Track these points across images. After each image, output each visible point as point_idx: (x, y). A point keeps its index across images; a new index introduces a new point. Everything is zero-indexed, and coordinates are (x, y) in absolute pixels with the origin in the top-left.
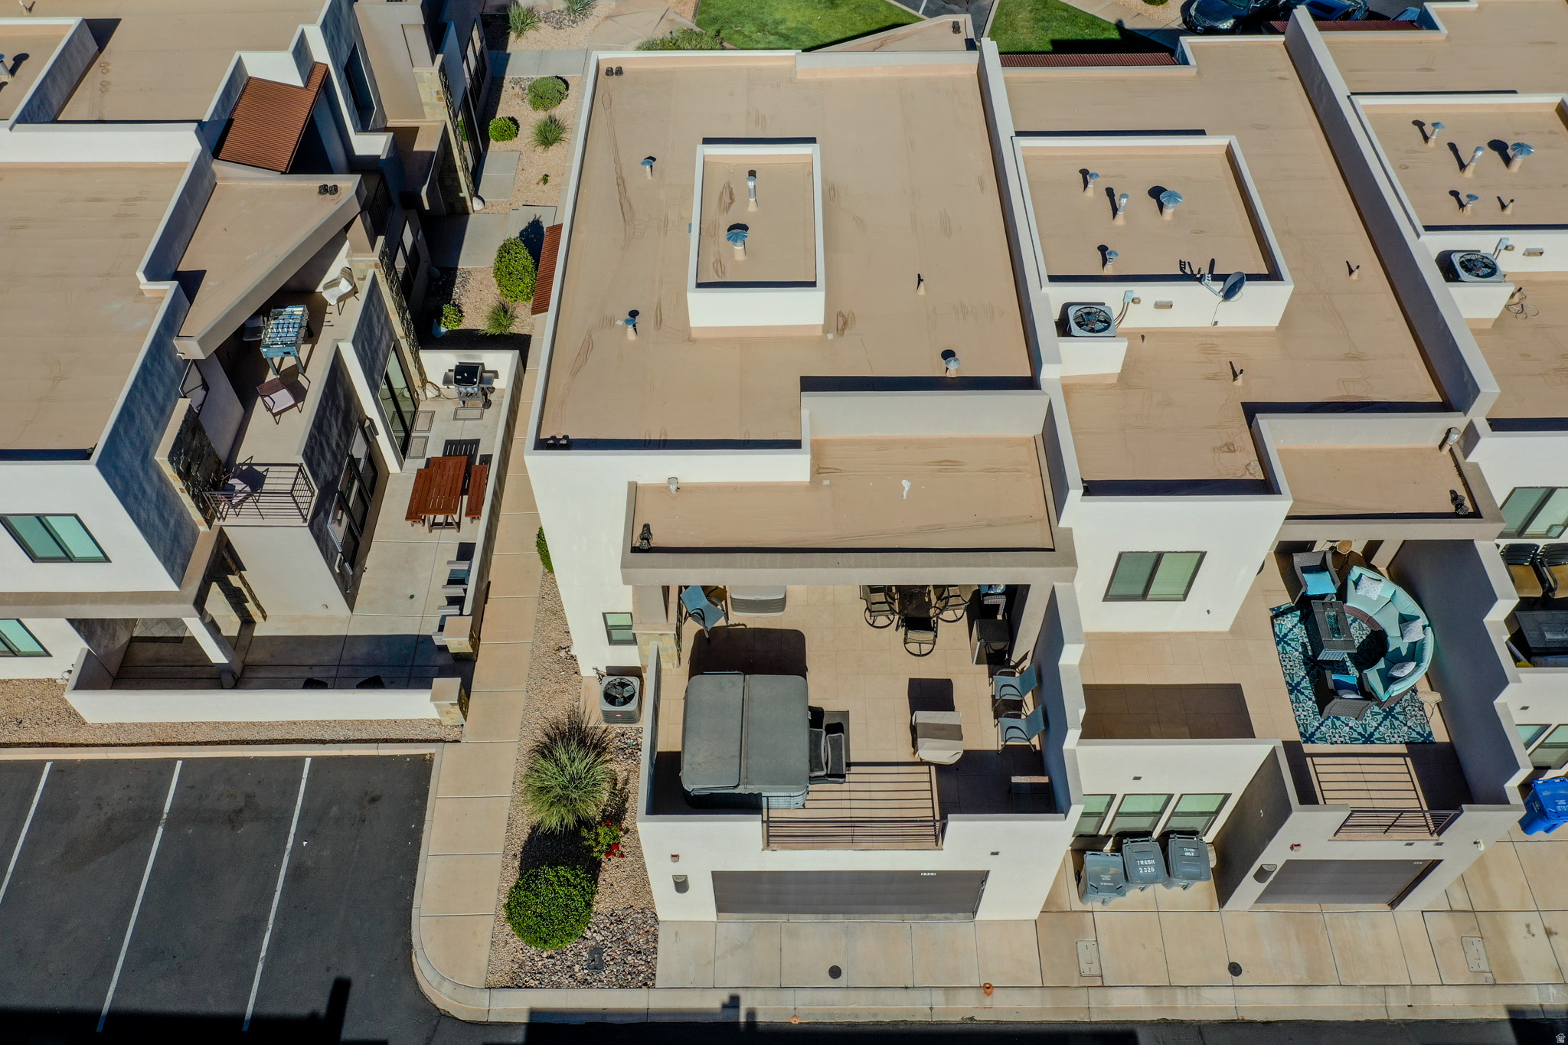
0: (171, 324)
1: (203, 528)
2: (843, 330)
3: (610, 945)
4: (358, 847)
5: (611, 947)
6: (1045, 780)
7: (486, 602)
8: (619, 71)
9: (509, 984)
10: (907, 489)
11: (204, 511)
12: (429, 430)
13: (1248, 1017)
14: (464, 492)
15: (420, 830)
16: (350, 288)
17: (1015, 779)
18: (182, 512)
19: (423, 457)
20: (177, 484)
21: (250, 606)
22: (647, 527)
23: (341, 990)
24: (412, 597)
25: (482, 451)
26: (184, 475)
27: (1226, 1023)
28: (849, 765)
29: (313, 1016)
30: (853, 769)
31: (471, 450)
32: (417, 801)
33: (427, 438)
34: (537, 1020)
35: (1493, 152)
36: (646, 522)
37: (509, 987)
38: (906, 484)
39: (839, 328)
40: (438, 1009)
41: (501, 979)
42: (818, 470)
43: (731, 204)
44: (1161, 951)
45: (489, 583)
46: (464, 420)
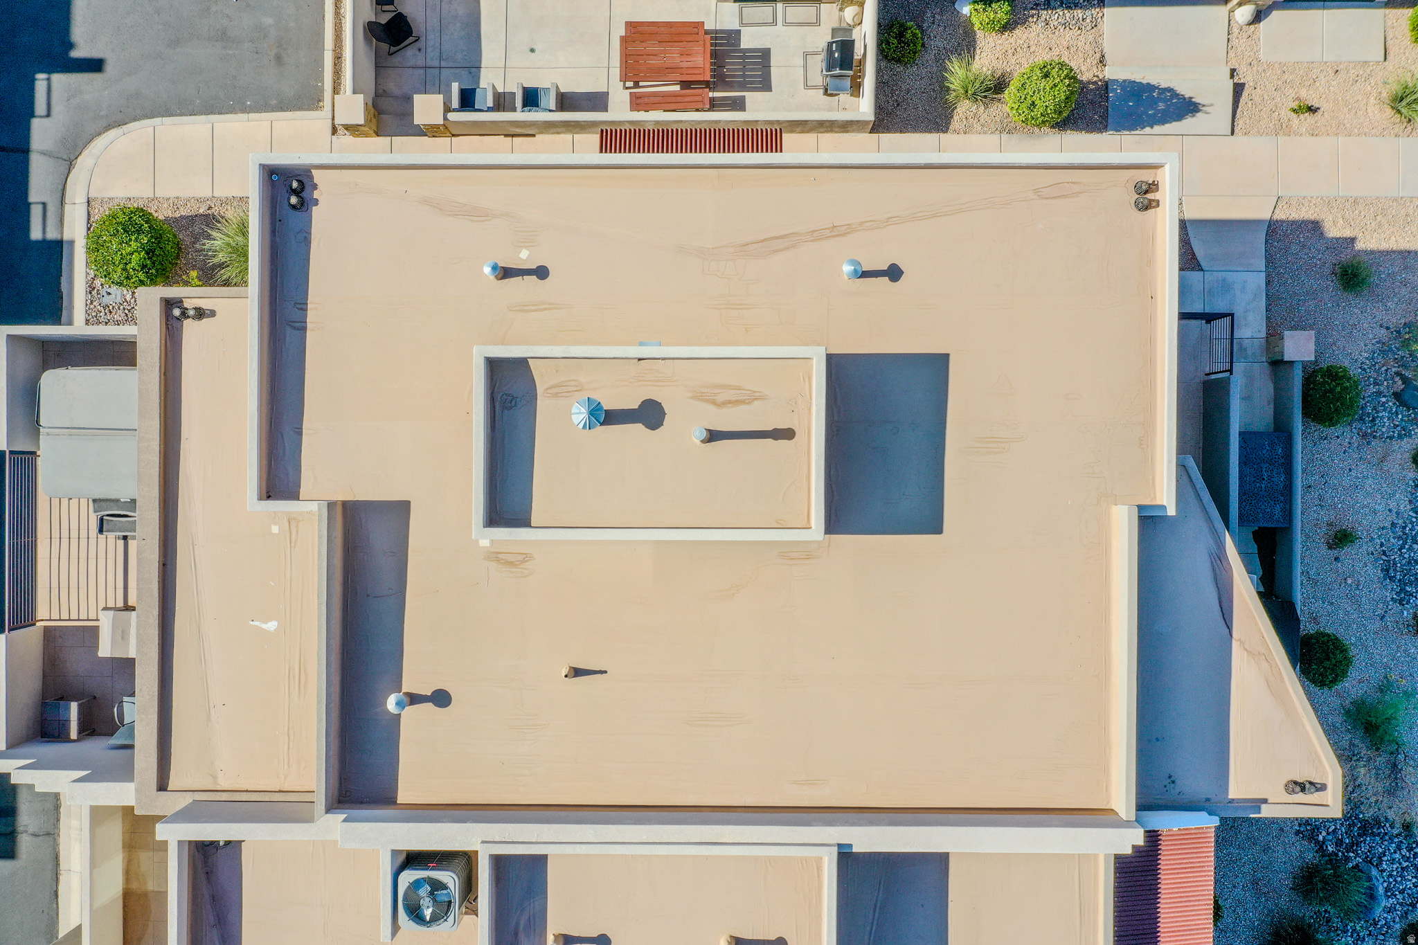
3: (122, 307)
5: (119, 309)
7: (506, 136)
8: (1146, 206)
9: (92, 219)
10: (264, 626)
22: (213, 314)
24: (532, 50)
25: (751, 97)
28: (125, 538)
29: (71, 46)
30: (121, 543)
31: (752, 83)
36: (218, 313)
37: (89, 219)
38: (272, 626)
39: (500, 556)
40: (77, 158)
41: (97, 211)
42: (294, 519)
43: (714, 403)
45: (534, 135)
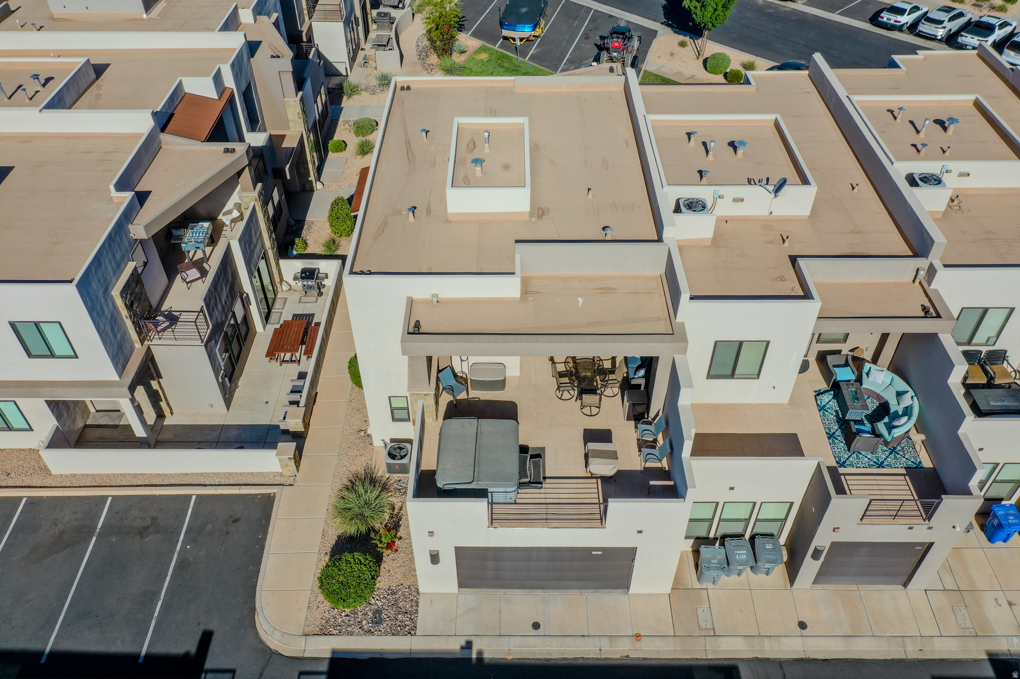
0: (128, 216)
1: (138, 345)
2: (542, 216)
3: (387, 608)
4: (223, 549)
5: (387, 610)
6: (671, 483)
7: (314, 404)
8: (409, 88)
9: (319, 633)
10: (581, 303)
11: (139, 333)
12: (283, 308)
13: (812, 657)
14: (303, 343)
15: (264, 539)
16: (239, 214)
17: (652, 483)
18: (125, 332)
19: (278, 323)
20: (124, 312)
21: (163, 404)
22: (418, 322)
23: (206, 638)
24: (267, 403)
25: (315, 320)
26: (129, 307)
27: (798, 660)
28: (545, 478)
29: (187, 655)
30: (548, 481)
31: (309, 320)
32: (264, 521)
33: (281, 313)
34: (335, 656)
35: (936, 125)
36: (418, 320)
37: (319, 635)
38: (580, 300)
39: (540, 215)
40: (271, 649)
41: (313, 629)
42: (525, 292)
43: (474, 149)
44: (753, 614)
45: (317, 393)
46: (305, 303)
